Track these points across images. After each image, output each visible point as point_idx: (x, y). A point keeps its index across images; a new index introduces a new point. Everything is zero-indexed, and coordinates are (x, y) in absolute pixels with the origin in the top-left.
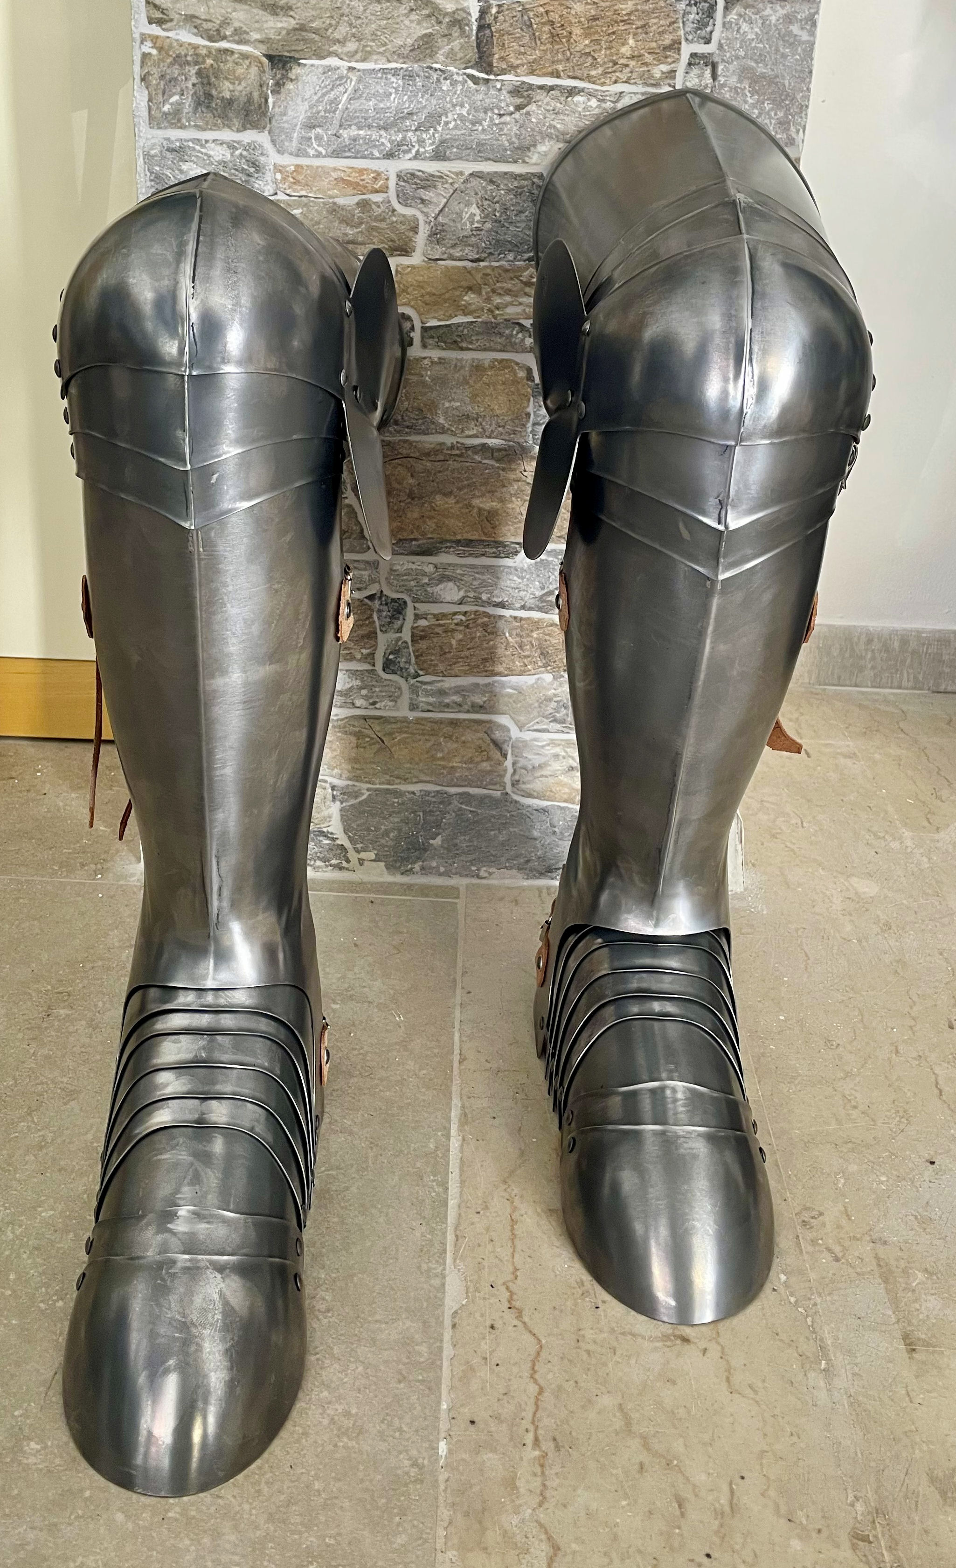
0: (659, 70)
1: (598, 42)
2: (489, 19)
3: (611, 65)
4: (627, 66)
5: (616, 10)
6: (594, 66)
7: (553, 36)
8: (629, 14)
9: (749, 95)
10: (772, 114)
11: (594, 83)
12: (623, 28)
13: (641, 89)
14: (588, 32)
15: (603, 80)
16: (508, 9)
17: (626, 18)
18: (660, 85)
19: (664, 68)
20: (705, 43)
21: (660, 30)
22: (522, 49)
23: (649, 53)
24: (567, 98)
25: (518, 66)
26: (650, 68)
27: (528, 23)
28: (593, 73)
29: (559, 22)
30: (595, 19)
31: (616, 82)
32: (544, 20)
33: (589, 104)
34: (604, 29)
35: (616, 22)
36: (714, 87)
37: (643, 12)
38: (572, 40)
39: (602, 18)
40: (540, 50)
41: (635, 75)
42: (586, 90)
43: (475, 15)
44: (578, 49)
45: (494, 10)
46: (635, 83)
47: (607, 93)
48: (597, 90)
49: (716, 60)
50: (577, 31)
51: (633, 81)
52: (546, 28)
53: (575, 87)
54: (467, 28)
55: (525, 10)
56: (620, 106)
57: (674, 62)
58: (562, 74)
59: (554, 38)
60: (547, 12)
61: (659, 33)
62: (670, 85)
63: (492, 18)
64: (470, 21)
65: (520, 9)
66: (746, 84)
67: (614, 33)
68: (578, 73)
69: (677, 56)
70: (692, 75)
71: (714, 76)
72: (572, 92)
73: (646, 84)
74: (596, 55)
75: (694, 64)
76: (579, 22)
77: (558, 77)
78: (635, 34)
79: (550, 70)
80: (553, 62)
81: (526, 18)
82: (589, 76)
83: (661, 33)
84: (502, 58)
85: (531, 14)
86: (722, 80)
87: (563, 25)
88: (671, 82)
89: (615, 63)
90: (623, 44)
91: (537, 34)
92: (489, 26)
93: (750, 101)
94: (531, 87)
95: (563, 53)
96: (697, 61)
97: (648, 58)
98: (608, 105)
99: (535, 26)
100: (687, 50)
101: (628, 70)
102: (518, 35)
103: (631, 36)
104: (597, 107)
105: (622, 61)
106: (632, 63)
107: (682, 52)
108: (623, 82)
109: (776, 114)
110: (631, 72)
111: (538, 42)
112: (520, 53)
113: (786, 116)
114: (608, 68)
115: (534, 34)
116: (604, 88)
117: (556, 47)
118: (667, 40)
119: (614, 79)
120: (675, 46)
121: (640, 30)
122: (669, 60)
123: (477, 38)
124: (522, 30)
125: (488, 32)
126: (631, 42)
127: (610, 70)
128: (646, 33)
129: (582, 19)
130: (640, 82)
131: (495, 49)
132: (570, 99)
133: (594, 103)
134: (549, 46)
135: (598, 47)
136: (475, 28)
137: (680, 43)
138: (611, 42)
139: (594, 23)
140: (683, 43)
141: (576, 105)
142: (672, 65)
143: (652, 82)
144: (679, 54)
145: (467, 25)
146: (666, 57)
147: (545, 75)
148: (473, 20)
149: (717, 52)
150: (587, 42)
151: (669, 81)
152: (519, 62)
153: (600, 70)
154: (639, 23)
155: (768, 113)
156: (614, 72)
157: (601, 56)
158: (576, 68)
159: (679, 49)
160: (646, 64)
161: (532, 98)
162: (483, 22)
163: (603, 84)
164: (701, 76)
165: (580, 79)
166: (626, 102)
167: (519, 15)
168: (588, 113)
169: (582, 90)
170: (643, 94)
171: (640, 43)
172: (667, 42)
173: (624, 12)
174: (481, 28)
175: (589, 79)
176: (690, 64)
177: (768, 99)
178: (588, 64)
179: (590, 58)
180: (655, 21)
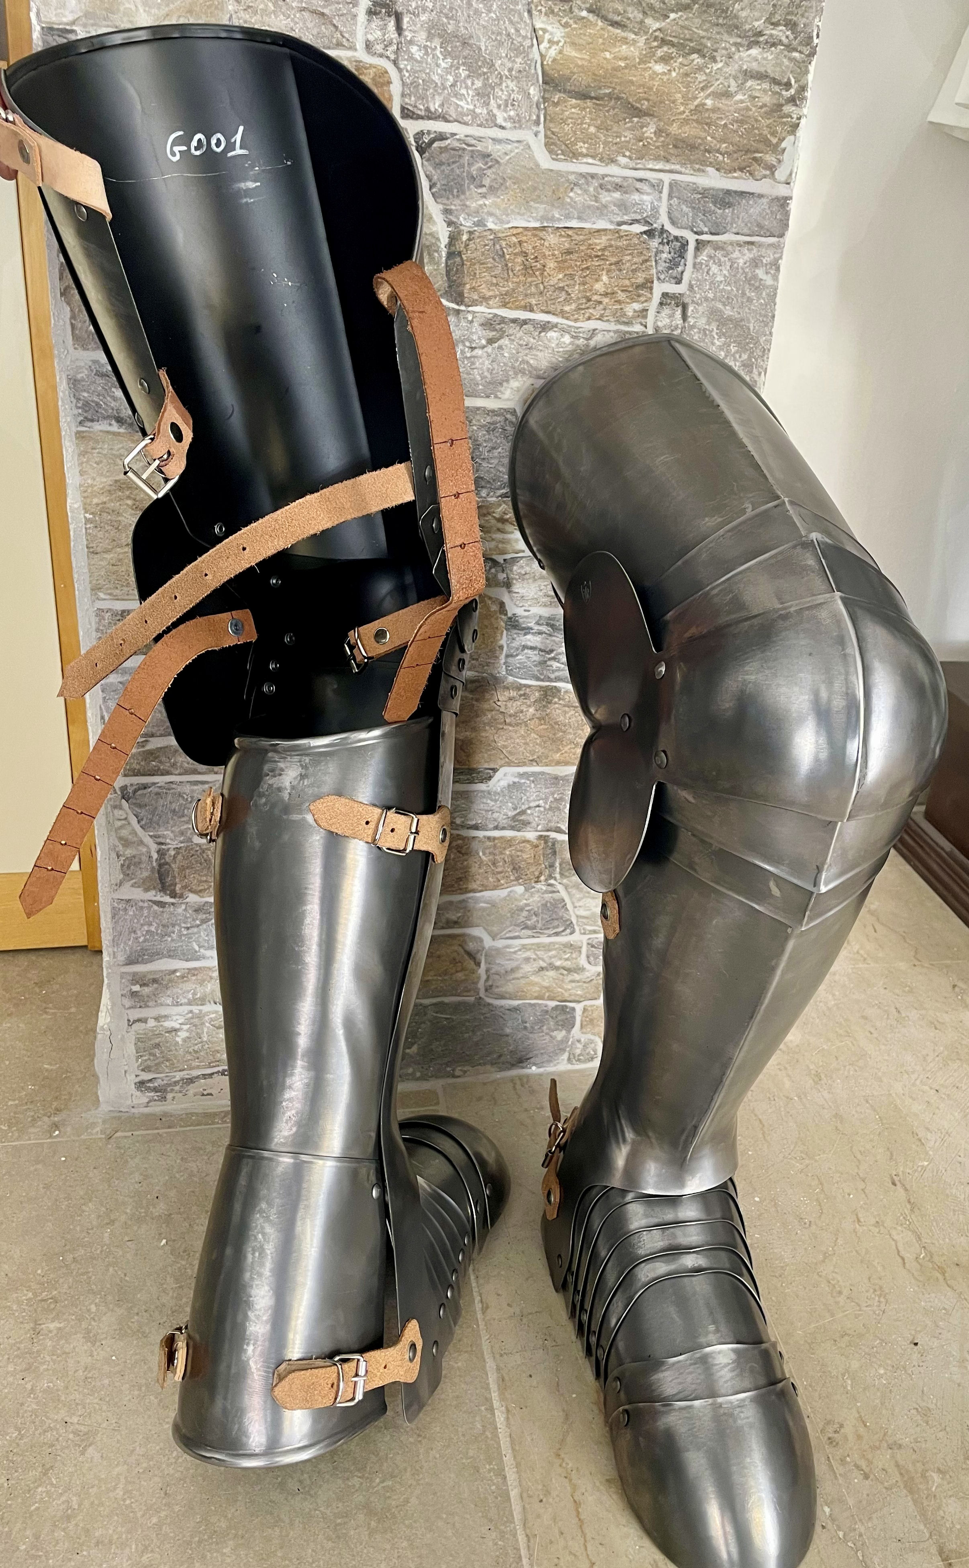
0: (632, 308)
1: (571, 276)
2: (460, 247)
3: (584, 301)
4: (600, 303)
5: (590, 245)
6: (567, 301)
7: (526, 268)
8: (603, 250)
9: (716, 337)
10: (737, 356)
11: (567, 319)
12: (597, 264)
13: (613, 327)
14: (561, 266)
15: (576, 316)
16: (479, 237)
17: (600, 253)
18: (632, 323)
19: (637, 306)
20: (676, 283)
21: (634, 267)
22: (494, 281)
23: (622, 291)
24: (540, 333)
25: (490, 298)
26: (623, 306)
27: (501, 253)
28: (567, 308)
29: (532, 254)
30: (569, 252)
31: (589, 319)
32: (517, 251)
33: (562, 340)
34: (578, 264)
35: (590, 257)
36: (683, 328)
37: (617, 248)
38: (545, 273)
39: (576, 252)
40: (513, 283)
41: (608, 312)
42: (559, 326)
43: (444, 240)
44: (552, 283)
45: (465, 237)
46: (608, 321)
47: (580, 330)
48: (570, 327)
49: (687, 300)
50: (551, 264)
51: (606, 318)
52: (519, 260)
53: (549, 322)
54: (436, 254)
55: (497, 240)
56: (592, 343)
57: (646, 301)
58: (535, 308)
59: (527, 269)
60: (520, 243)
61: (632, 271)
62: (642, 324)
63: (463, 245)
64: (439, 247)
65: (492, 237)
66: (714, 326)
67: (587, 268)
68: (551, 308)
69: (649, 295)
70: (663, 314)
71: (684, 317)
72: (545, 327)
73: (618, 322)
74: (570, 291)
75: (666, 304)
76: (553, 255)
77: (532, 310)
78: (609, 271)
79: (523, 303)
80: (526, 295)
81: (498, 247)
82: (562, 311)
83: (634, 271)
84: (473, 288)
85: (504, 244)
86: (691, 321)
87: (536, 257)
88: (643, 321)
89: (589, 300)
90: (597, 280)
91: (510, 265)
92: (460, 253)
93: (718, 343)
94: (503, 320)
95: (536, 285)
96: (669, 301)
97: (621, 296)
98: (581, 342)
99: (508, 257)
100: (659, 289)
101: (601, 307)
102: (489, 265)
103: (604, 272)
104: (570, 344)
105: (595, 298)
106: (606, 300)
107: (654, 290)
108: (597, 319)
109: (740, 357)
110: (605, 309)
111: (511, 273)
112: (492, 284)
113: (750, 358)
114: (582, 304)
115: (507, 265)
116: (578, 324)
117: (529, 280)
118: (640, 278)
119: (587, 315)
120: (647, 285)
121: (613, 267)
122: (642, 299)
123: (447, 266)
124: (494, 259)
125: (458, 259)
126: (605, 278)
127: (583, 307)
128: (620, 270)
129: (556, 252)
130: (612, 320)
131: (466, 279)
132: (543, 334)
133: (567, 339)
134: (522, 278)
135: (572, 282)
136: (444, 254)
137: (653, 282)
138: (585, 277)
139: (568, 257)
140: (655, 281)
141: (549, 341)
142: (645, 304)
143: (624, 320)
144: (651, 293)
145: (437, 251)
146: (639, 296)
147: (517, 308)
148: (443, 246)
149: (688, 293)
150: (561, 276)
151: (640, 320)
152: (491, 293)
153: (573, 306)
154: (613, 260)
155: (733, 355)
156: (588, 308)
157: (575, 291)
158: (549, 303)
159: (651, 288)
160: (619, 302)
161: (505, 332)
162: (453, 248)
163: (576, 320)
164: (671, 316)
165: (554, 314)
166: (600, 340)
167: (491, 243)
168: (561, 350)
169: (556, 326)
170: (616, 332)
171: (613, 280)
172: (640, 280)
173: (598, 248)
174: (450, 255)
175: (563, 314)
176: (661, 304)
177: (735, 342)
178: (562, 299)
179: (564, 293)
180: (629, 258)
